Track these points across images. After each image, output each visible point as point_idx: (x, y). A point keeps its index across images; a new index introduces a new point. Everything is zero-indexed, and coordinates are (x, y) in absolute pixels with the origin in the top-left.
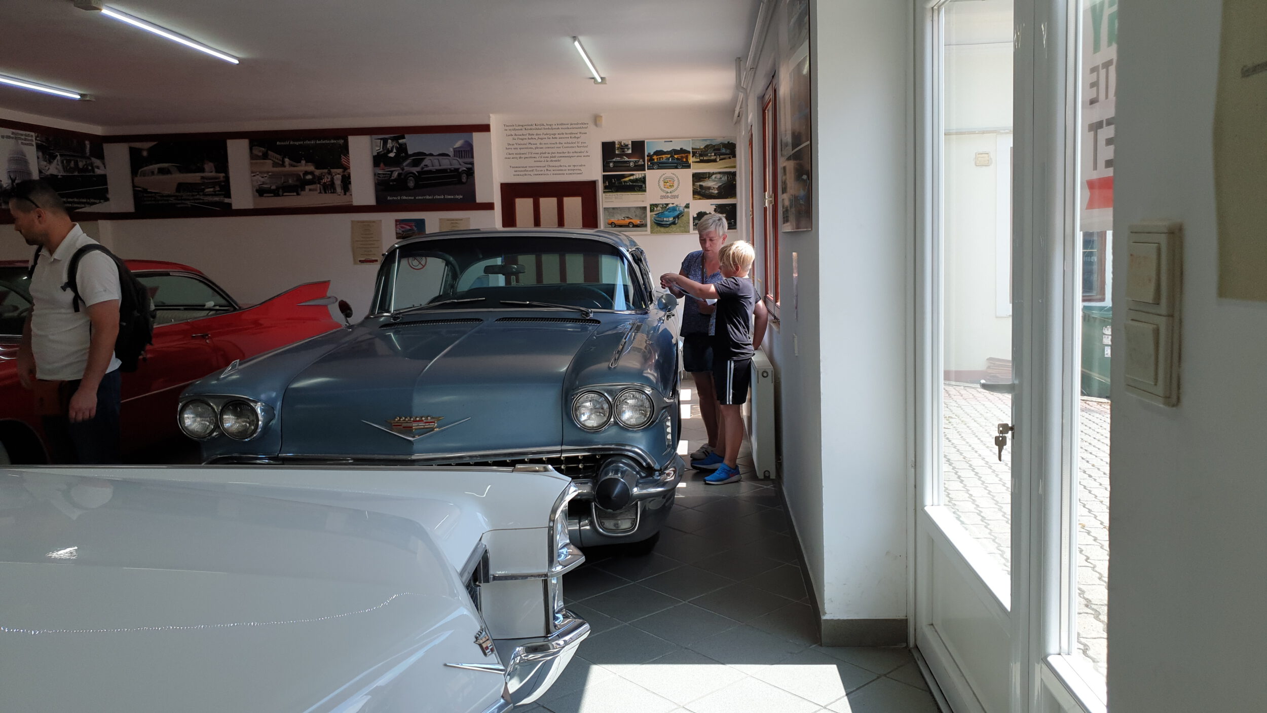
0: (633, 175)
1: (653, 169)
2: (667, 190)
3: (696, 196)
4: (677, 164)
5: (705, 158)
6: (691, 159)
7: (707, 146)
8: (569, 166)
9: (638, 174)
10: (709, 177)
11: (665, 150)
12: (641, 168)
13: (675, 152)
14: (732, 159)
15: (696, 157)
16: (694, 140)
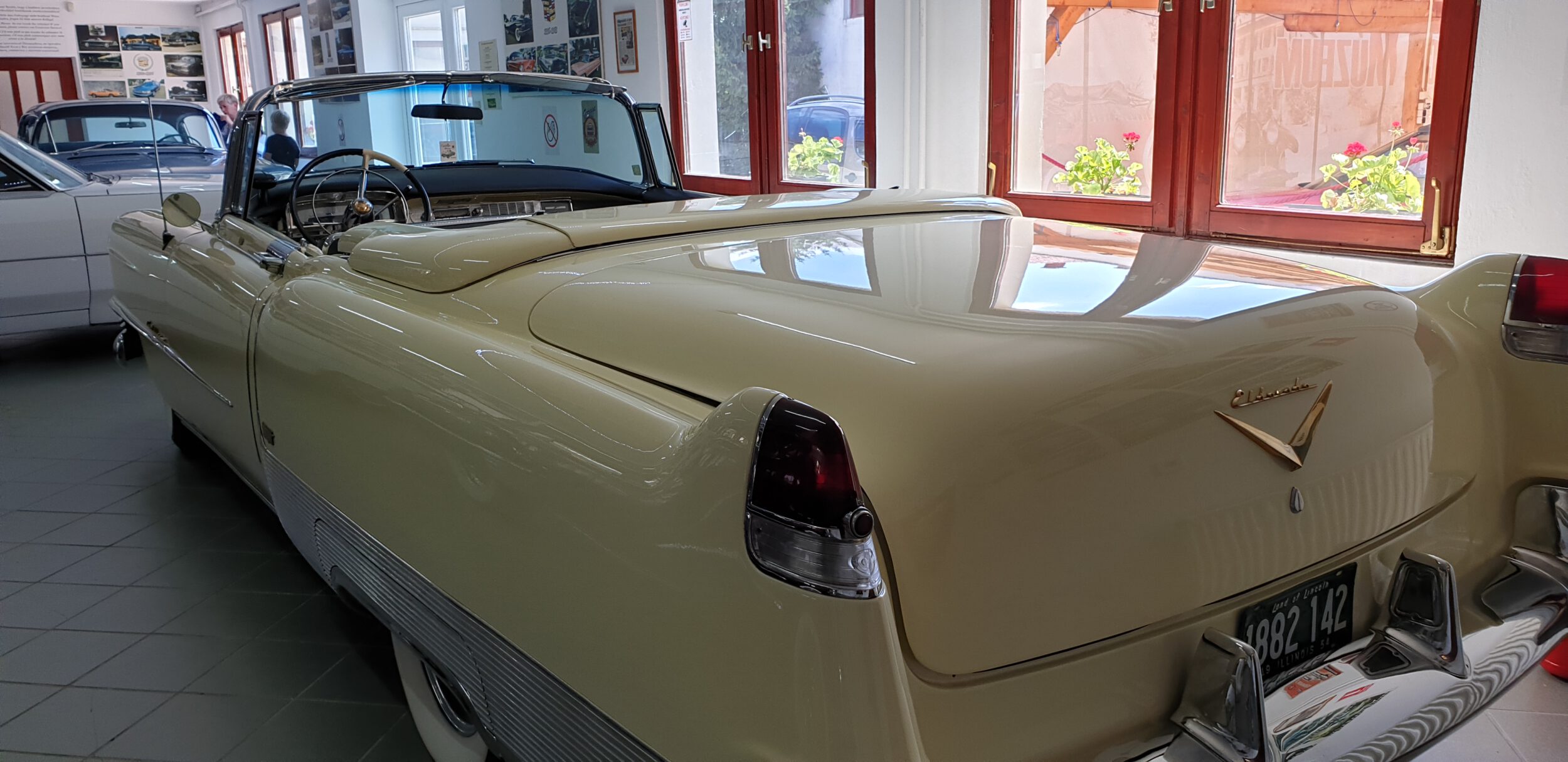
0: (109, 54)
1: (127, 50)
2: (140, 67)
3: (169, 74)
4: (149, 46)
5: (174, 43)
6: (162, 44)
7: (174, 34)
8: (45, 44)
9: (114, 54)
10: (179, 59)
11: (137, 34)
12: (117, 49)
13: (147, 37)
14: (198, 45)
15: (166, 42)
16: (162, 27)
